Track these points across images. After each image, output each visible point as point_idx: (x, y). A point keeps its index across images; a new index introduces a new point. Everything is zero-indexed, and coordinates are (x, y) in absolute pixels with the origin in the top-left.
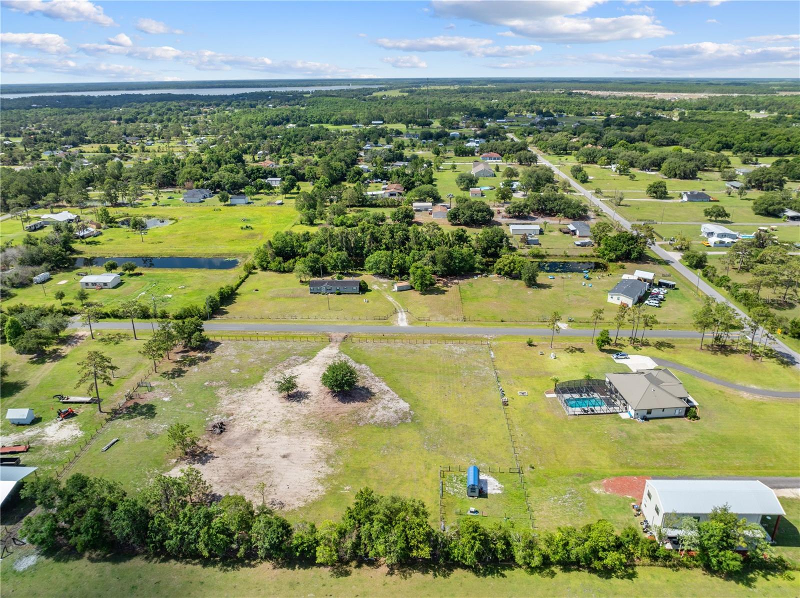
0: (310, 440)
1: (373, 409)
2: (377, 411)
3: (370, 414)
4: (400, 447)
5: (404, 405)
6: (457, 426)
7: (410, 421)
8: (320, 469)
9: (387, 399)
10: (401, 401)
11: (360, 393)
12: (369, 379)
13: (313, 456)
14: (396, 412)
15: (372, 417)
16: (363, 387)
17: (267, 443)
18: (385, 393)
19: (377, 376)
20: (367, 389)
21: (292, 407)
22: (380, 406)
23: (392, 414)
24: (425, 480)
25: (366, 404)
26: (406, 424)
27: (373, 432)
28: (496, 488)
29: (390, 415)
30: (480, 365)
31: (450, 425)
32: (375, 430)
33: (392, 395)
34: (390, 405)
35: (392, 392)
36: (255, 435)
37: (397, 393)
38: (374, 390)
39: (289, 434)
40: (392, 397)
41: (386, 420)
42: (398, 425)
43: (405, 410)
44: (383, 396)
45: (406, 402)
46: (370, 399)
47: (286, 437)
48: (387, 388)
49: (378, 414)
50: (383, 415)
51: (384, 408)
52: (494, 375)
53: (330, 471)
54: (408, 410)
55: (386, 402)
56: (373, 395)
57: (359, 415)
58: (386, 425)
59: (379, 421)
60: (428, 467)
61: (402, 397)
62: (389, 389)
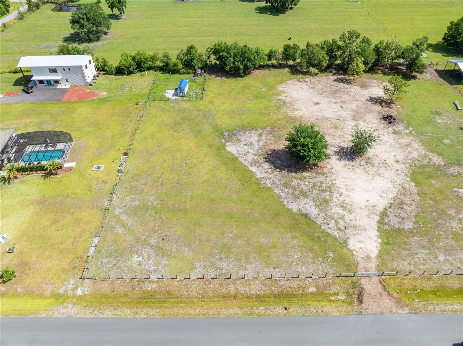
0: (307, 115)
1: (262, 143)
2: (258, 141)
3: (264, 137)
4: (233, 113)
5: (232, 148)
6: (183, 130)
7: (225, 133)
8: (286, 98)
9: (250, 155)
10: (235, 152)
11: (282, 161)
12: (279, 183)
13: (297, 105)
14: (239, 141)
15: (260, 135)
16: (281, 170)
17: (338, 111)
18: (254, 163)
19: (269, 189)
20: (276, 167)
21: (344, 141)
22: (256, 146)
23: (243, 138)
24: (213, 95)
25: (272, 147)
26: (228, 130)
27: (257, 123)
28: (168, 93)
29: (245, 138)
30: (124, 218)
31: (189, 131)
32: (255, 125)
33: (245, 160)
34: (246, 148)
35: (245, 163)
36: (354, 116)
37: (241, 163)
38: (266, 165)
39: (327, 118)
40: (246, 157)
41: (247, 132)
42: (235, 129)
43: (230, 143)
44: (255, 158)
45: (229, 152)
46: (268, 154)
47: (328, 116)
48: (254, 169)
49: (257, 138)
50: (251, 137)
51: (251, 144)
52: (115, 198)
53: (280, 97)
54: (228, 143)
55: (250, 151)
56: (267, 160)
57: (274, 136)
58: (246, 128)
59: (254, 131)
60: (211, 102)
61: (234, 159)
62: (251, 168)
